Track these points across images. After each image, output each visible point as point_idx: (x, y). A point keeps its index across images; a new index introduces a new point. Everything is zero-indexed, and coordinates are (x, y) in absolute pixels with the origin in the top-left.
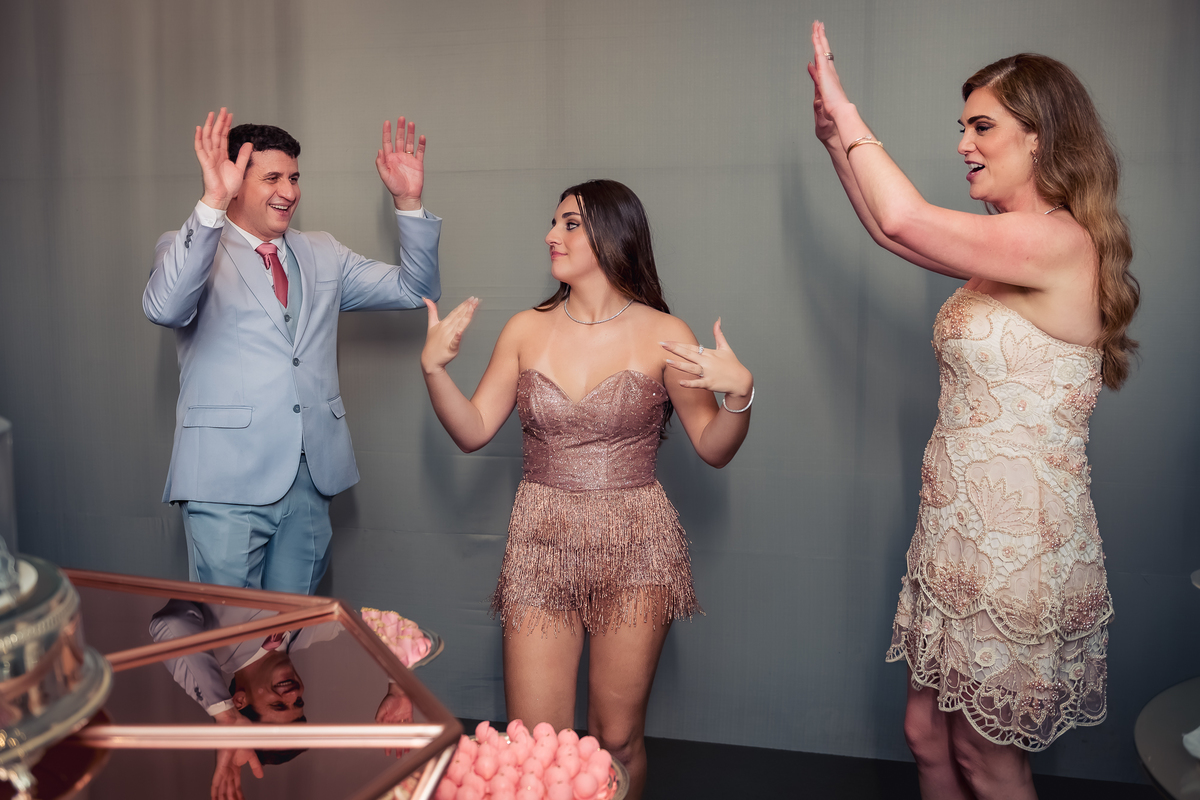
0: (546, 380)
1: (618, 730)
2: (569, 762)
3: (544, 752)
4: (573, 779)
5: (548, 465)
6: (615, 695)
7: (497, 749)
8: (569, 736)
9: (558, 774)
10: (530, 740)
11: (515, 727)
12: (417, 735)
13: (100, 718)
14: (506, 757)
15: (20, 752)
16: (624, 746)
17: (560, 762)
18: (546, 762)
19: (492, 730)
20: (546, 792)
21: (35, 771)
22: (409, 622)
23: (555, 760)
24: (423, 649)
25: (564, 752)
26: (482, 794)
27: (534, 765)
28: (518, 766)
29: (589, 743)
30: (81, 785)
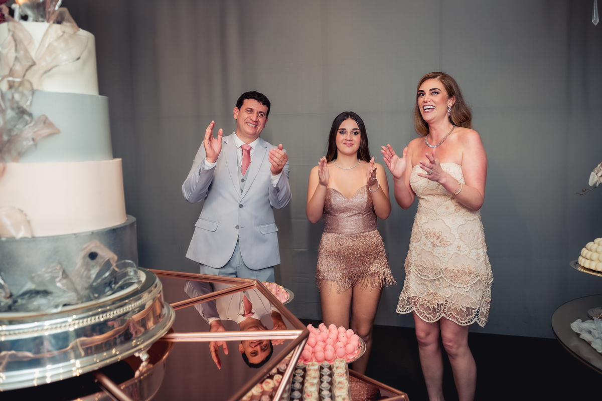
0: (336, 191)
1: (365, 329)
2: (343, 339)
3: (333, 336)
4: (345, 346)
5: (338, 225)
6: (364, 316)
7: (316, 335)
8: (342, 329)
9: (339, 344)
10: (328, 331)
11: (321, 326)
12: (293, 334)
13: (171, 331)
14: (319, 337)
15: (142, 346)
16: (366, 336)
17: (340, 340)
18: (335, 339)
19: (313, 327)
20: (335, 351)
21: (148, 352)
22: (281, 287)
23: (337, 339)
24: (286, 297)
25: (341, 335)
26: (311, 352)
27: (330, 341)
28: (324, 341)
29: (350, 332)
30: (165, 357)
